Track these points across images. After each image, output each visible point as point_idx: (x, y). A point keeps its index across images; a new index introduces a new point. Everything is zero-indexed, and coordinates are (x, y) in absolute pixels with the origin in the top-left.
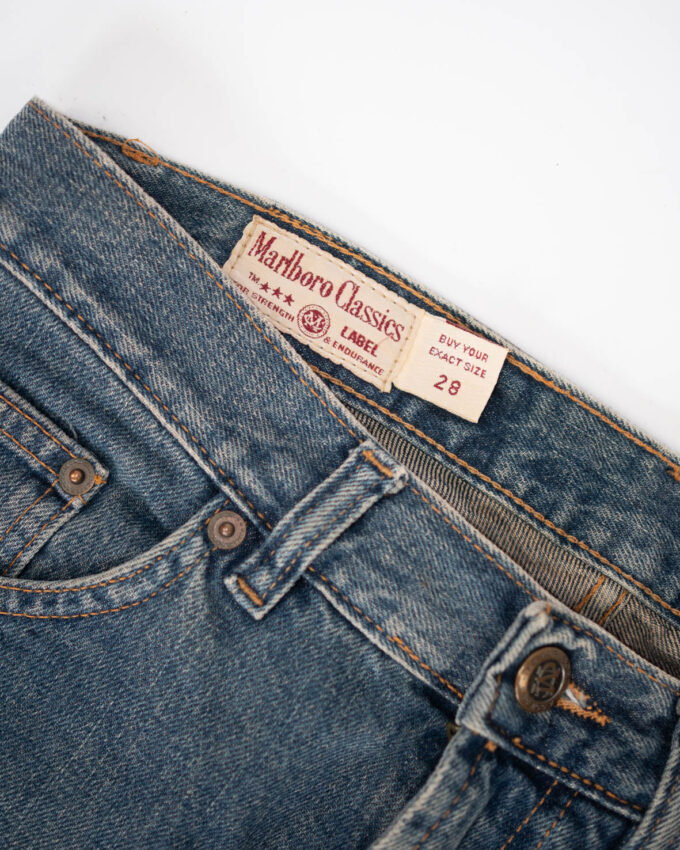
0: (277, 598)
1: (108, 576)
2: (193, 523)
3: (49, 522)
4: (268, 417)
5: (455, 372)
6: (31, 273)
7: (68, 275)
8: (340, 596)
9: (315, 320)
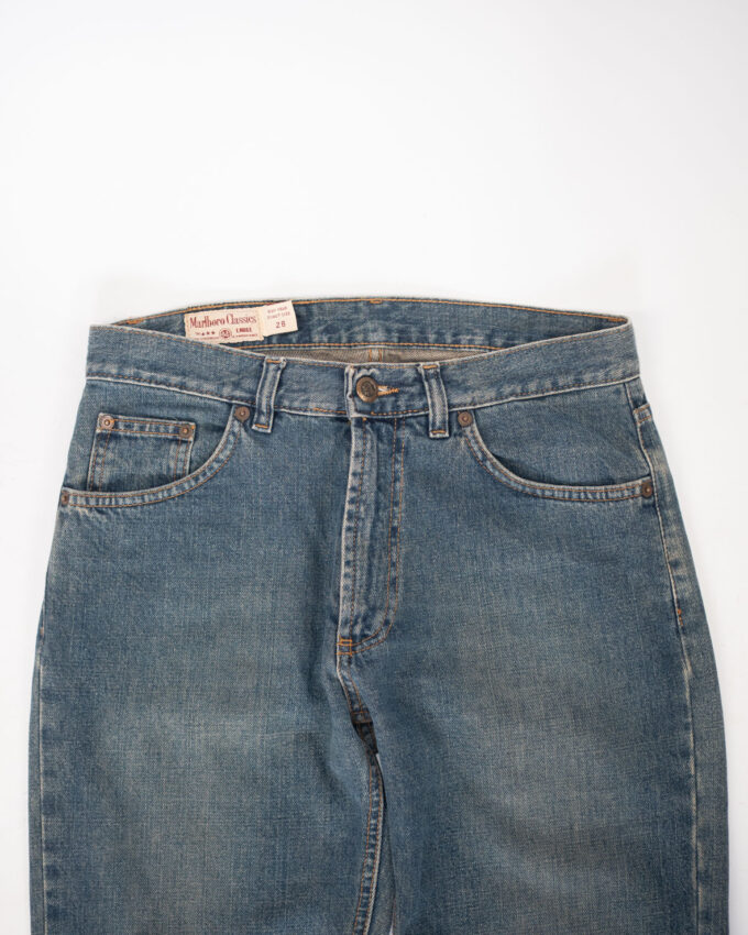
0: (271, 422)
1: (216, 452)
2: (231, 418)
3: (186, 452)
4: (232, 372)
5: (280, 319)
6: (129, 378)
7: (140, 371)
8: (290, 408)
9: (226, 333)
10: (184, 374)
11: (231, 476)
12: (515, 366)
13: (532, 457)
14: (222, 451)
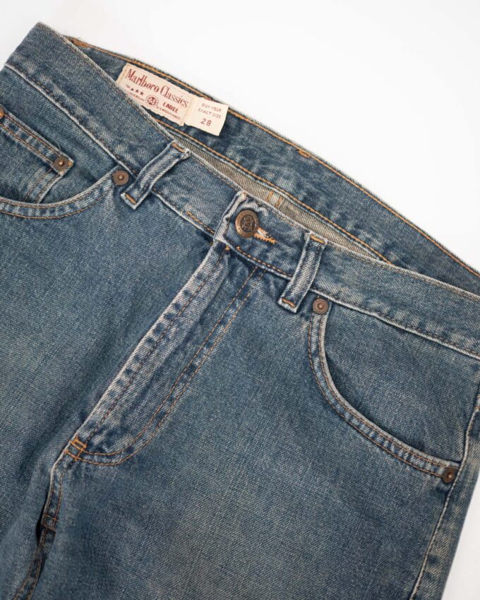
0: (141, 200)
1: (75, 198)
2: (108, 175)
3: (50, 181)
4: (135, 135)
5: (208, 117)
6: (41, 85)
7: (55, 86)
8: (166, 198)
9: (153, 100)
10: (92, 112)
11: (77, 226)
12: (395, 287)
13: (362, 379)
14: (80, 199)
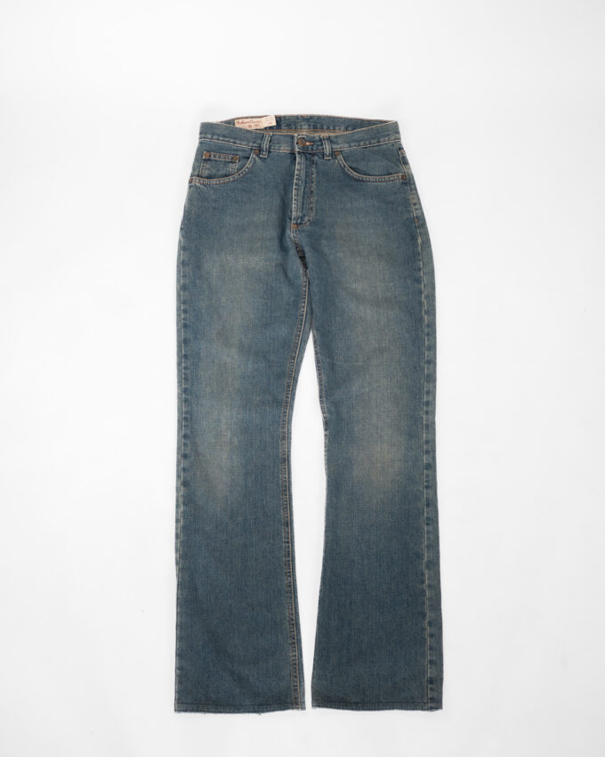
0: (267, 154)
1: (247, 165)
2: (252, 153)
3: (236, 165)
4: (252, 138)
5: (270, 122)
6: (215, 139)
7: (219, 137)
8: (274, 149)
9: (250, 126)
10: (235, 139)
11: (252, 173)
12: (356, 137)
13: (362, 166)
14: (249, 164)
